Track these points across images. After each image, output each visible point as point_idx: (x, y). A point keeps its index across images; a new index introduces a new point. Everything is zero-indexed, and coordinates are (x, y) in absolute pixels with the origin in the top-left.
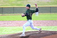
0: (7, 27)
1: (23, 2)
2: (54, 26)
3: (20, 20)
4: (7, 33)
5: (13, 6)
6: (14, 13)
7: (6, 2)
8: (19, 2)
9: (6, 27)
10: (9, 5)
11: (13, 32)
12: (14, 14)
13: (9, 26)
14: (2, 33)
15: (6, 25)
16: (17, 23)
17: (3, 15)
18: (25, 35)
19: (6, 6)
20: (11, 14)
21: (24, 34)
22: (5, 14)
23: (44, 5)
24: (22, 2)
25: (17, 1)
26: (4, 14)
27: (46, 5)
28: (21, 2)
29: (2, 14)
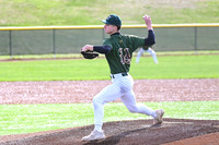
0: (27, 106)
1: (91, 9)
2: (209, 99)
3: (79, 78)
4: (29, 127)
5: (51, 24)
6: (57, 50)
7: (25, 11)
8: (75, 11)
9: (24, 106)
10: (38, 20)
11: (50, 125)
12: (54, 56)
13: (36, 102)
14: (10, 127)
15: (25, 97)
16: (67, 92)
17: (14, 59)
18: (104, 136)
19: (26, 24)
20: (44, 56)
21: (100, 130)
22: (21, 57)
23: (171, 19)
24: (87, 8)
25: (69, 5)
26: (19, 54)
27: (178, 19)
28: (82, 8)
29: (9, 57)
